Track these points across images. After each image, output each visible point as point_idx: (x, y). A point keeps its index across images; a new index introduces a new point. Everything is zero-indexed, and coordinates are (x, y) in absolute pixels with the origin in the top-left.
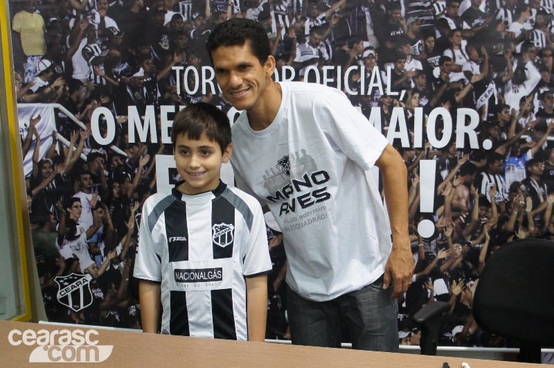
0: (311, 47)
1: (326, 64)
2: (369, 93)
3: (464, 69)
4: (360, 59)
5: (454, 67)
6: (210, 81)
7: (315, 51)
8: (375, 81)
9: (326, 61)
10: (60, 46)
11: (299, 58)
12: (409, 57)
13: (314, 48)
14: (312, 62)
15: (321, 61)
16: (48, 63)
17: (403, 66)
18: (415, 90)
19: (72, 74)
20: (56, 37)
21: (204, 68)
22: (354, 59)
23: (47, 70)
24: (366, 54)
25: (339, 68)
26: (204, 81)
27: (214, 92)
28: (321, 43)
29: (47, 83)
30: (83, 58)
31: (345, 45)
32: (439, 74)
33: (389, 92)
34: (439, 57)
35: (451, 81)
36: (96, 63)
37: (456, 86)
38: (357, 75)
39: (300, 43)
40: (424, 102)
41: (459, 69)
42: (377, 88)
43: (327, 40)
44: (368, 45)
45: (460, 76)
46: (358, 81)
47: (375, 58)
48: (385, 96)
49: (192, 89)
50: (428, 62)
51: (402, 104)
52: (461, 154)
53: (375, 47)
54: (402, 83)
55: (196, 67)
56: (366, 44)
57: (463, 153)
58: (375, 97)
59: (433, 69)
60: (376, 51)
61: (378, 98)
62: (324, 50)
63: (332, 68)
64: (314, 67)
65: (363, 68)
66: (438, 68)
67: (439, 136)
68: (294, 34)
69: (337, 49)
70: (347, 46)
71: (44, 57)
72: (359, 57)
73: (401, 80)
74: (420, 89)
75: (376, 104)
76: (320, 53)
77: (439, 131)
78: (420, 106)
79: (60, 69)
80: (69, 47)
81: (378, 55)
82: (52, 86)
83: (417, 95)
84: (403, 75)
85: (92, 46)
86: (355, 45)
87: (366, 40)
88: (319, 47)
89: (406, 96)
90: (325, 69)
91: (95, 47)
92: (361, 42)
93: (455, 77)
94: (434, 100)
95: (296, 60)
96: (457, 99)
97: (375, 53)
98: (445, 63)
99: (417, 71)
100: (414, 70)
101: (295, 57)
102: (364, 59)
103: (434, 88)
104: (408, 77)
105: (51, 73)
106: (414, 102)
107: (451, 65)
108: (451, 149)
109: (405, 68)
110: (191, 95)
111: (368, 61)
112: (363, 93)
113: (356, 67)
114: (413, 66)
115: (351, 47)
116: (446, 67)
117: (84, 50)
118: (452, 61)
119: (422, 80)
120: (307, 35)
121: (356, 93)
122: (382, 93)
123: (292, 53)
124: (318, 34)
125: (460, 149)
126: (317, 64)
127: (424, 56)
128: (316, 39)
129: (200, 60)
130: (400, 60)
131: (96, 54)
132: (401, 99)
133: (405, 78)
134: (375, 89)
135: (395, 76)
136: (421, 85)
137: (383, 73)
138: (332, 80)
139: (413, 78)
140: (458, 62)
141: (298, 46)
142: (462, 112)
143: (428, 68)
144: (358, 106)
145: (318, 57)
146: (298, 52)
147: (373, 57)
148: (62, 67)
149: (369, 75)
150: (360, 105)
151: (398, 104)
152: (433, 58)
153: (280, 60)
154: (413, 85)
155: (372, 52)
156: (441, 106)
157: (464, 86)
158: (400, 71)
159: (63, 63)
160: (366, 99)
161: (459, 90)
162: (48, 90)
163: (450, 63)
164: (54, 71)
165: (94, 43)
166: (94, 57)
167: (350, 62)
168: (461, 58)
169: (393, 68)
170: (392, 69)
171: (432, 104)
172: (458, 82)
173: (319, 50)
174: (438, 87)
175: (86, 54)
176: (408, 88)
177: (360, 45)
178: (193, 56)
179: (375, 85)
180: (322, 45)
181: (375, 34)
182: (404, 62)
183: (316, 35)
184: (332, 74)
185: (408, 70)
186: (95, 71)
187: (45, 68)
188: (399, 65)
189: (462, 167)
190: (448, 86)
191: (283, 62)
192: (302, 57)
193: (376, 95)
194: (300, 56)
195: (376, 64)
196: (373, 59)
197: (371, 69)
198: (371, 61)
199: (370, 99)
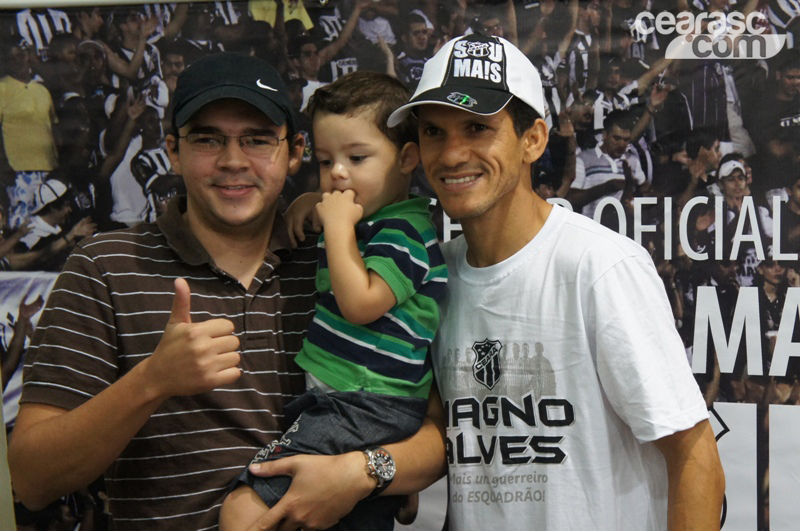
0: (607, 156)
1: (640, 192)
2: (734, 256)
4: (712, 180)
7: (615, 165)
8: (747, 230)
9: (639, 187)
10: (85, 152)
11: (581, 181)
13: (614, 157)
14: (609, 188)
15: (628, 188)
16: (60, 188)
19: (111, 211)
20: (77, 132)
22: (700, 180)
23: (59, 203)
24: (727, 169)
25: (668, 202)
28: (630, 147)
29: (58, 230)
30: (133, 180)
31: (680, 150)
33: (777, 254)
36: (159, 189)
38: (707, 217)
39: (583, 148)
42: (751, 245)
43: (642, 141)
44: (730, 152)
46: (710, 230)
47: (746, 178)
48: (768, 262)
53: (746, 154)
56: (726, 148)
58: (746, 266)
60: (749, 162)
61: (753, 266)
62: (635, 163)
63: (653, 201)
64: (614, 201)
65: (719, 201)
68: (572, 129)
69: (663, 159)
70: (685, 153)
71: (52, 175)
72: (710, 177)
75: (749, 280)
76: (626, 169)
79: (85, 200)
80: (104, 154)
81: (753, 172)
82: (69, 237)
85: (152, 153)
86: (703, 151)
87: (727, 139)
88: (623, 157)
90: (638, 203)
91: (159, 156)
92: (716, 143)
95: (576, 185)
97: (745, 166)
102: (722, 182)
105: (67, 209)
111: (731, 185)
112: (719, 256)
113: (704, 200)
115: (693, 154)
117: (136, 162)
120: (599, 131)
121: (705, 257)
123: (566, 169)
124: (622, 127)
126: (620, 193)
128: (618, 138)
131: (161, 170)
134: (746, 246)
135: (790, 218)
137: (765, 211)
138: (652, 228)
141: (580, 155)
144: (710, 285)
145: (623, 177)
146: (580, 168)
147: (742, 176)
148: (90, 197)
149: (732, 215)
150: (713, 282)
153: (542, 186)
155: (739, 165)
159: (92, 188)
160: (726, 270)
162: (60, 244)
164: (73, 205)
165: (157, 147)
166: (155, 177)
167: (691, 188)
169: (786, 199)
170: (783, 203)
173: (625, 164)
175: (141, 171)
177: (713, 149)
179: (747, 238)
180: (630, 151)
181: (746, 125)
183: (618, 130)
184: (652, 214)
186: (158, 206)
187: (55, 198)
188: (798, 193)
191: (549, 189)
192: (588, 178)
193: (749, 261)
194: (584, 176)
195: (749, 192)
196: (741, 179)
197: (737, 203)
198: (737, 185)
199: (735, 268)
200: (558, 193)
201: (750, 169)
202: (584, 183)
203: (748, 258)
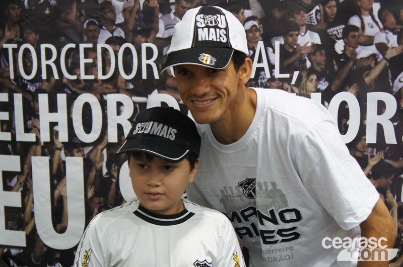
3: (376, 41)
5: (362, 39)
6: (51, 62)
8: (260, 61)
11: (162, 33)
12: (304, 28)
17: (296, 41)
18: (312, 71)
21: (43, 47)
26: (44, 63)
27: (56, 77)
32: (343, 49)
33: (277, 74)
34: (343, 26)
35: (359, 57)
37: (365, 64)
39: (163, 14)
40: (323, 85)
41: (369, 41)
45: (372, 50)
47: (260, 31)
48: (273, 79)
49: (28, 72)
50: (328, 33)
51: (294, 88)
52: (373, 152)
54: (294, 62)
55: (33, 45)
56: (248, 13)
57: (375, 150)
58: (259, 81)
59: (335, 42)
60: (261, 21)
61: (264, 81)
66: (342, 41)
67: (343, 129)
68: (156, 2)
73: (293, 58)
74: (318, 69)
77: (344, 122)
78: (318, 91)
81: (264, 28)
83: (314, 77)
84: (295, 52)
87: (248, 7)
89: (300, 78)
92: (242, 11)
93: (364, 52)
94: (337, 82)
95: (159, 35)
96: (367, 80)
97: (259, 24)
98: (352, 34)
99: (314, 45)
100: (309, 45)
101: (157, 31)
103: (336, 68)
104: (302, 54)
106: (310, 86)
107: (358, 37)
108: (360, 146)
109: (298, 42)
110: (28, 81)
111: (251, 35)
114: (308, 39)
116: (352, 40)
118: (361, 31)
119: (320, 58)
122: (268, 76)
123: (153, 26)
124: (187, 1)
125: (370, 145)
127: (323, 26)
129: (38, 36)
130: (291, 33)
132: (293, 82)
133: (298, 55)
135: (285, 54)
136: (319, 64)
137: (270, 50)
139: (309, 55)
140: (369, 31)
141: (161, 18)
142: (373, 98)
143: (328, 42)
146: (161, 25)
147: (257, 30)
149: (251, 52)
151: (289, 89)
152: (335, 28)
153: (139, 36)
154: (308, 64)
155: (255, 23)
156: (346, 91)
157: (377, 63)
158: (292, 47)
161: (370, 68)
163: (357, 34)
168: (372, 27)
169: (283, 43)
170: (281, 45)
171: (333, 88)
172: (368, 58)
174: (341, 66)
176: (302, 68)
177: (240, 14)
178: (28, 31)
179: (260, 65)
182: (297, 35)
185: (302, 45)
188: (290, 39)
189: (374, 168)
190: (355, 64)
191: (143, 38)
192: (166, 31)
193: (261, 79)
194: (164, 30)
195: (261, 39)
196: (256, 32)
197: (254, 45)
198: (254, 35)
199: (253, 83)
200: (149, 40)
201: (262, 26)
202: (164, 34)
203: (261, 77)
